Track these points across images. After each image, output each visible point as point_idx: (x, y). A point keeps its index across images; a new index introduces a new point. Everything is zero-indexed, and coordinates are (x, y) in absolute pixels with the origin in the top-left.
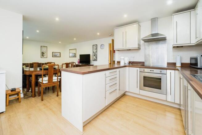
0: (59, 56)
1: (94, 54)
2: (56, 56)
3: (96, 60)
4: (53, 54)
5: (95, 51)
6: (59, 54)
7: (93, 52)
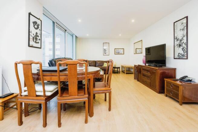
0: (123, 53)
1: (177, 43)
2: (118, 53)
3: (184, 56)
4: (116, 51)
5: (180, 34)
6: (122, 50)
7: (175, 38)
